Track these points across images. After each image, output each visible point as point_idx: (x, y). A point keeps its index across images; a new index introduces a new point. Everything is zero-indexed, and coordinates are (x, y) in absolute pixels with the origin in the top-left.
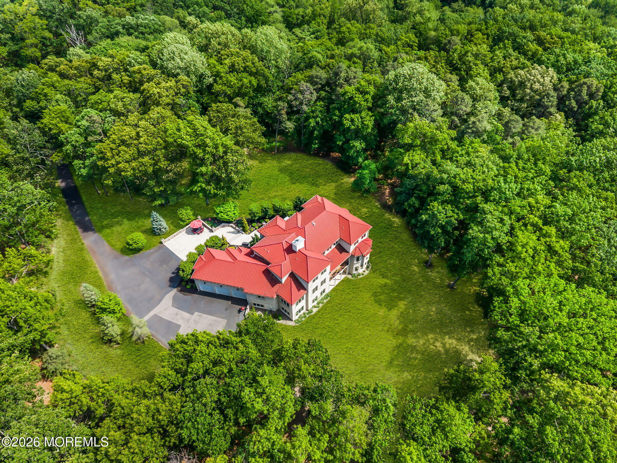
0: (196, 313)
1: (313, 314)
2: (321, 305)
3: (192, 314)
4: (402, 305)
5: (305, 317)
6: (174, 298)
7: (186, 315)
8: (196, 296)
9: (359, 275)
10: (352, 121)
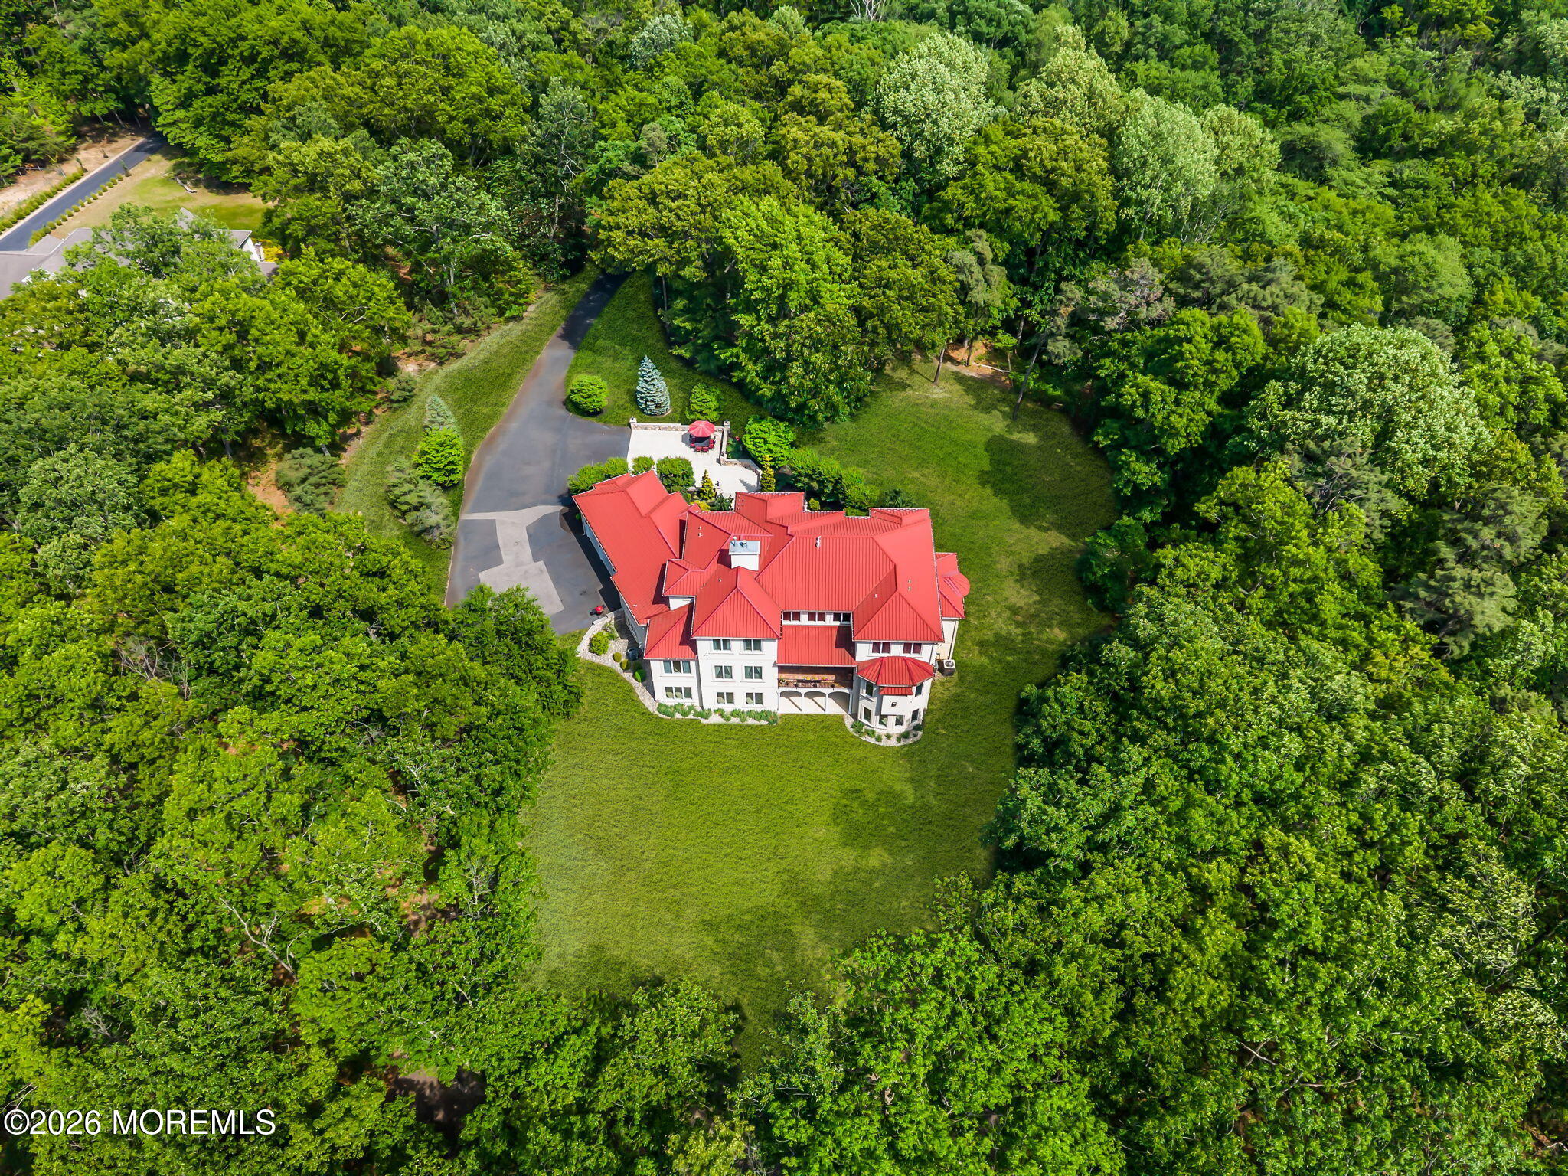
0: (541, 564)
1: (704, 721)
2: (735, 721)
3: (536, 559)
4: (877, 858)
5: (685, 714)
6: (545, 518)
7: (527, 553)
8: (572, 538)
9: (871, 733)
10: (1146, 395)
